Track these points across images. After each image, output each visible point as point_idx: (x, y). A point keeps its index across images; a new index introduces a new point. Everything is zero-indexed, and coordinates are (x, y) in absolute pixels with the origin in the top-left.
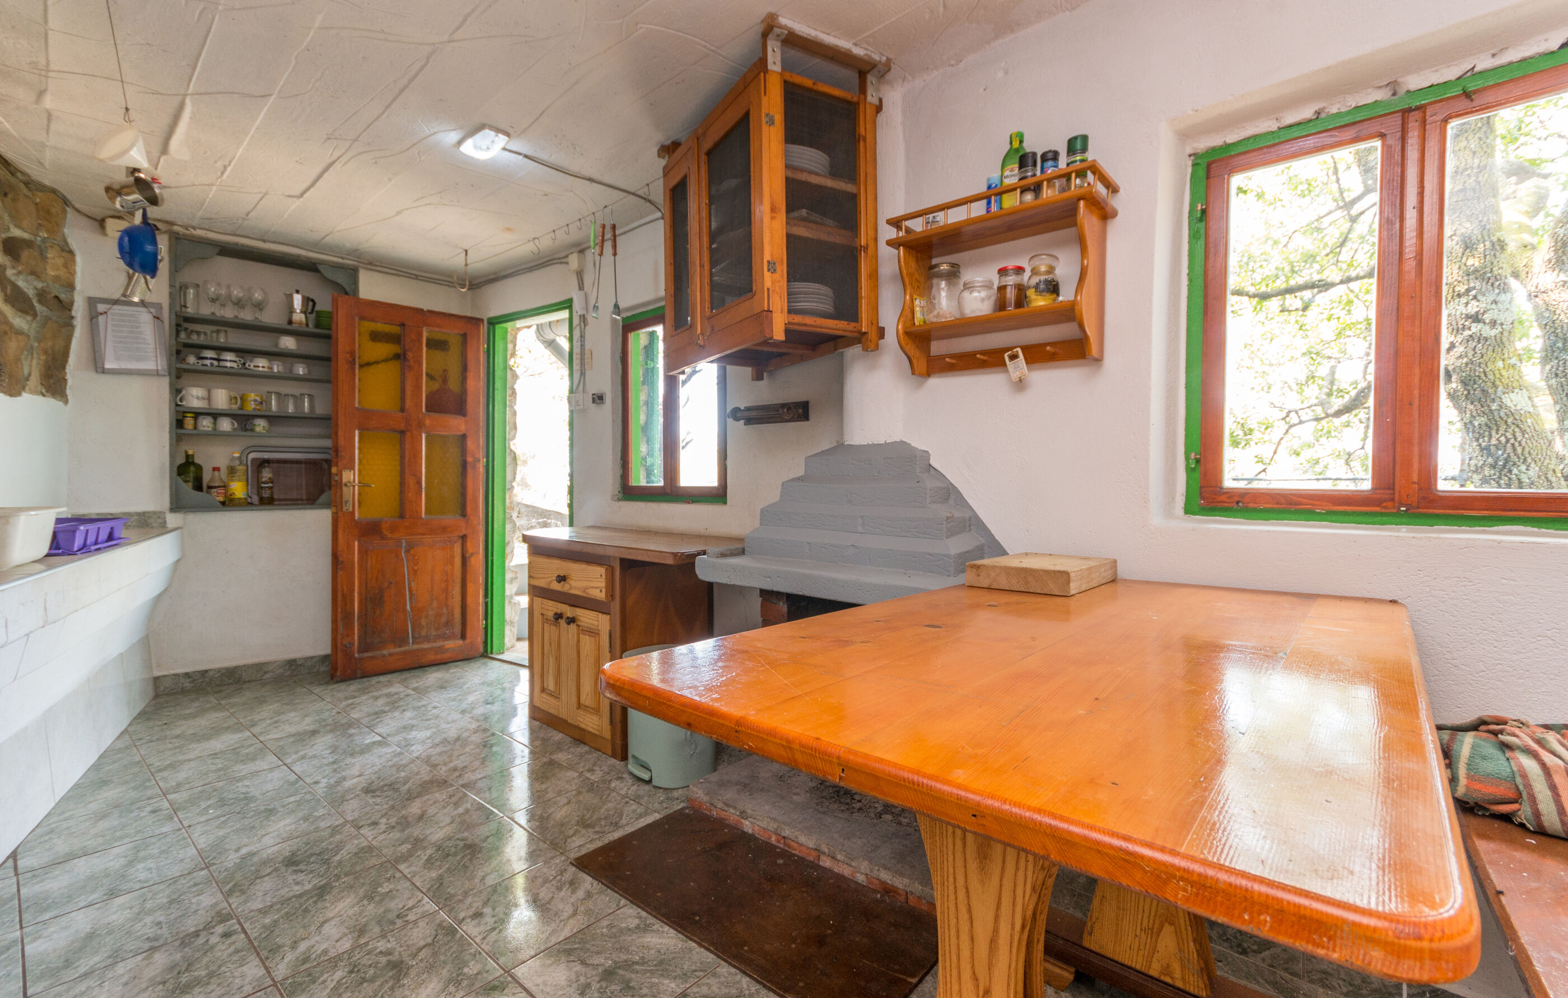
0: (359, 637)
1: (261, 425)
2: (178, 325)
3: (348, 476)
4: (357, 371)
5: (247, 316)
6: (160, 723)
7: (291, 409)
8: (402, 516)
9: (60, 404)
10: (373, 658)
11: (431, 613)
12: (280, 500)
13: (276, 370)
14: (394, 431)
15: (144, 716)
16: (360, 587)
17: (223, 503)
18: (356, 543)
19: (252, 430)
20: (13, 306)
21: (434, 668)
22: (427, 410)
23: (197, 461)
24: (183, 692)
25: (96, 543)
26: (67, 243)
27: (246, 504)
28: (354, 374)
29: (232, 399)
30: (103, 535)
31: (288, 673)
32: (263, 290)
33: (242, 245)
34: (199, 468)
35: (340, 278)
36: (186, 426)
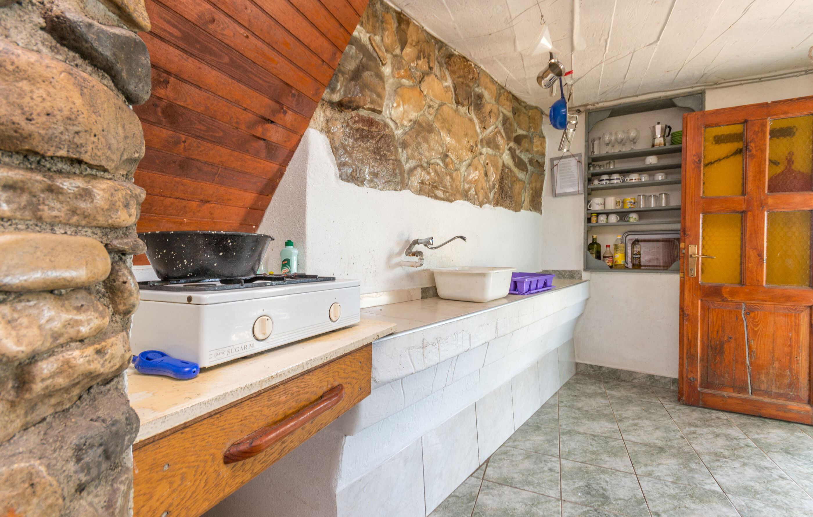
0: (702, 375)
1: (633, 217)
2: (589, 164)
3: (692, 249)
4: (702, 168)
5: (626, 149)
6: (573, 394)
7: (653, 204)
8: (742, 283)
9: (538, 214)
10: (714, 395)
11: (771, 371)
12: (645, 266)
13: (643, 180)
14: (735, 212)
15: (567, 386)
16: (702, 336)
17: (611, 267)
18: (699, 302)
19: (628, 221)
20: (518, 168)
21: (776, 423)
22: (771, 190)
23: (598, 241)
24: (589, 376)
25: (536, 288)
26: (542, 133)
27: (624, 268)
28: (700, 171)
29: (617, 203)
30: (541, 284)
31: (649, 383)
32: (636, 129)
33: (624, 104)
34: (599, 245)
35: (690, 103)
36: (592, 221)
